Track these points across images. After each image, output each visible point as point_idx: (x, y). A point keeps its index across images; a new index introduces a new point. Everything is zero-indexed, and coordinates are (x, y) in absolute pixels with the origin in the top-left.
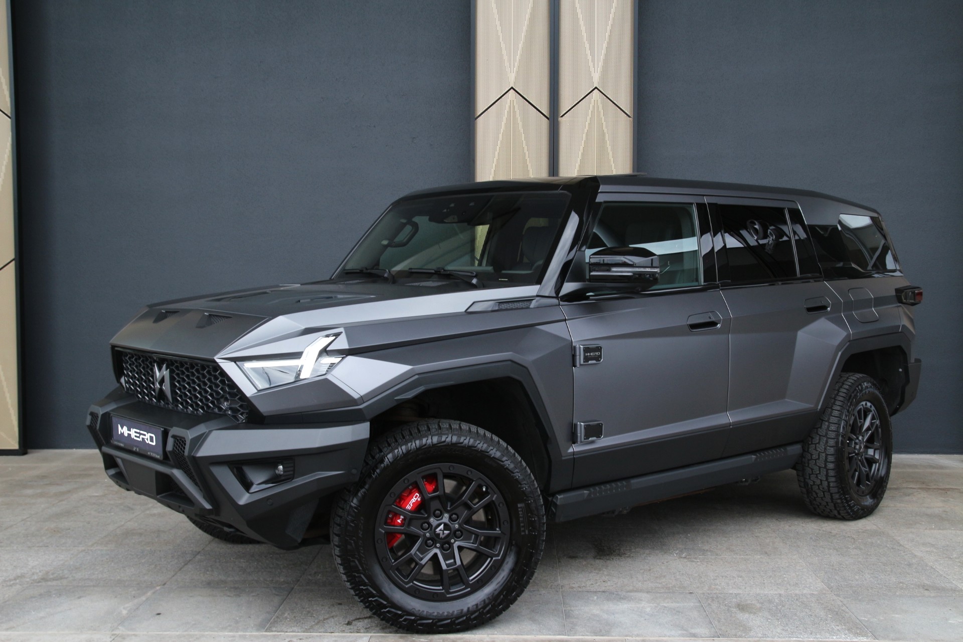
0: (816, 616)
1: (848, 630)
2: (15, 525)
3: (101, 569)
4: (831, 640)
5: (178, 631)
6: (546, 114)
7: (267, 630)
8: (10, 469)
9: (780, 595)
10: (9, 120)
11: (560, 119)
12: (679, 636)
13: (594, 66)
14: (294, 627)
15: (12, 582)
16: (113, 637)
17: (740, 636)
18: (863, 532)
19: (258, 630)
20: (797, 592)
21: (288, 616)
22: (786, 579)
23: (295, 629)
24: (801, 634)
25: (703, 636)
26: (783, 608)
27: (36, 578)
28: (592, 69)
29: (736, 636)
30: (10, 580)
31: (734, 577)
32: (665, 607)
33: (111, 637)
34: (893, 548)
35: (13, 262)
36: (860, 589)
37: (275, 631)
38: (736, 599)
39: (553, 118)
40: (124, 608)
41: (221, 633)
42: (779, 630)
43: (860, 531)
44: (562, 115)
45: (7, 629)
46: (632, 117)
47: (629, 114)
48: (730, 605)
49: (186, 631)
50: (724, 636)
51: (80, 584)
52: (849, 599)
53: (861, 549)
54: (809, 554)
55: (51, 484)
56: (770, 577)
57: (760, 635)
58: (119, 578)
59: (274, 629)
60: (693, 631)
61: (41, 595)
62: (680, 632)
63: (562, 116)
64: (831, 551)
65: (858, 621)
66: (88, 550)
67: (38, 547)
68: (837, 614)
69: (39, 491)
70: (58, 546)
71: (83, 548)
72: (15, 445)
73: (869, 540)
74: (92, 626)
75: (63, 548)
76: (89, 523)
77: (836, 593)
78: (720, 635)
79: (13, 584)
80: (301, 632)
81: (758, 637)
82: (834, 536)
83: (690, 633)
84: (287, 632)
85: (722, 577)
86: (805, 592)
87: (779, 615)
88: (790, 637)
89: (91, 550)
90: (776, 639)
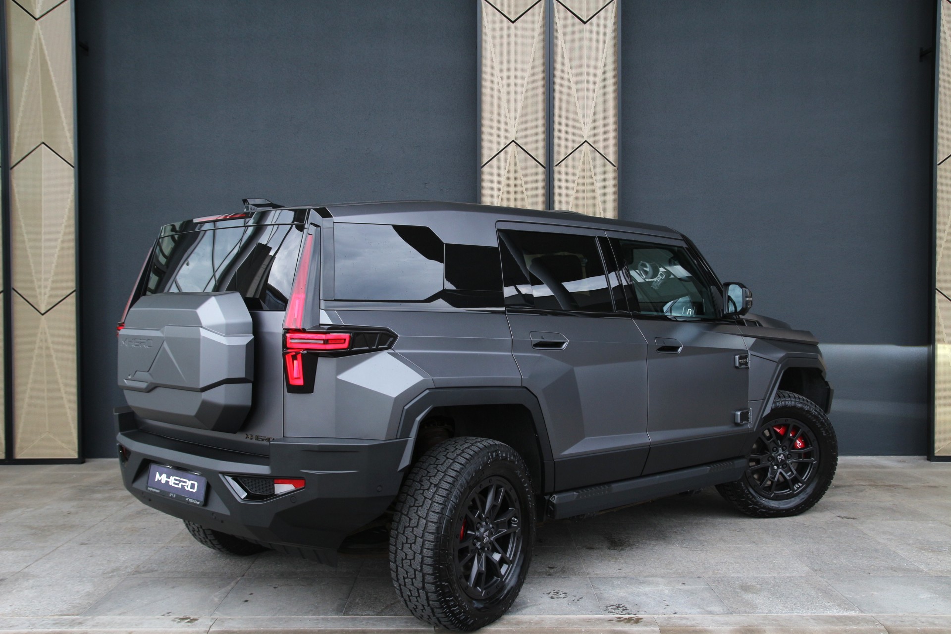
0: (808, 594)
1: (838, 606)
2: (96, 525)
3: (184, 563)
4: (826, 614)
5: (267, 616)
6: (542, 164)
7: (344, 613)
8: (74, 476)
9: (775, 578)
10: (73, 169)
11: (555, 168)
12: (698, 613)
13: (584, 123)
14: (367, 610)
15: (110, 575)
16: (214, 621)
17: (750, 613)
18: (831, 523)
19: (337, 614)
20: (788, 575)
21: (359, 602)
22: (776, 564)
23: (368, 612)
24: (800, 610)
25: (719, 613)
26: (779, 589)
27: (130, 571)
28: (582, 125)
29: (745, 612)
30: (109, 573)
31: (731, 563)
32: (680, 589)
33: (211, 621)
34: (859, 537)
36: (839, 571)
37: (352, 615)
38: (738, 581)
39: (549, 167)
40: (215, 596)
41: (306, 617)
42: (780, 607)
43: (828, 522)
44: (556, 164)
45: (120, 614)
46: (616, 165)
47: (614, 164)
48: (734, 587)
49: (274, 615)
50: (736, 613)
51: (170, 576)
52: (832, 580)
53: (832, 538)
54: (790, 543)
55: (114, 489)
56: (763, 562)
57: (766, 611)
58: (202, 570)
59: (351, 613)
60: (709, 609)
61: (139, 585)
62: (698, 610)
63: (556, 166)
64: (808, 539)
65: (844, 598)
66: (167, 546)
67: (123, 544)
68: (825, 592)
69: (107, 495)
70: (140, 543)
71: (163, 545)
72: (74, 455)
73: (838, 530)
74: (192, 612)
75: (145, 545)
76: (160, 523)
77: (820, 575)
78: (732, 611)
79: (112, 576)
80: (375, 615)
81: (764, 613)
82: (808, 527)
83: (707, 611)
84: (362, 615)
85: (722, 563)
86: (794, 574)
87: (777, 594)
88: (791, 613)
89: (170, 546)
90: (780, 614)
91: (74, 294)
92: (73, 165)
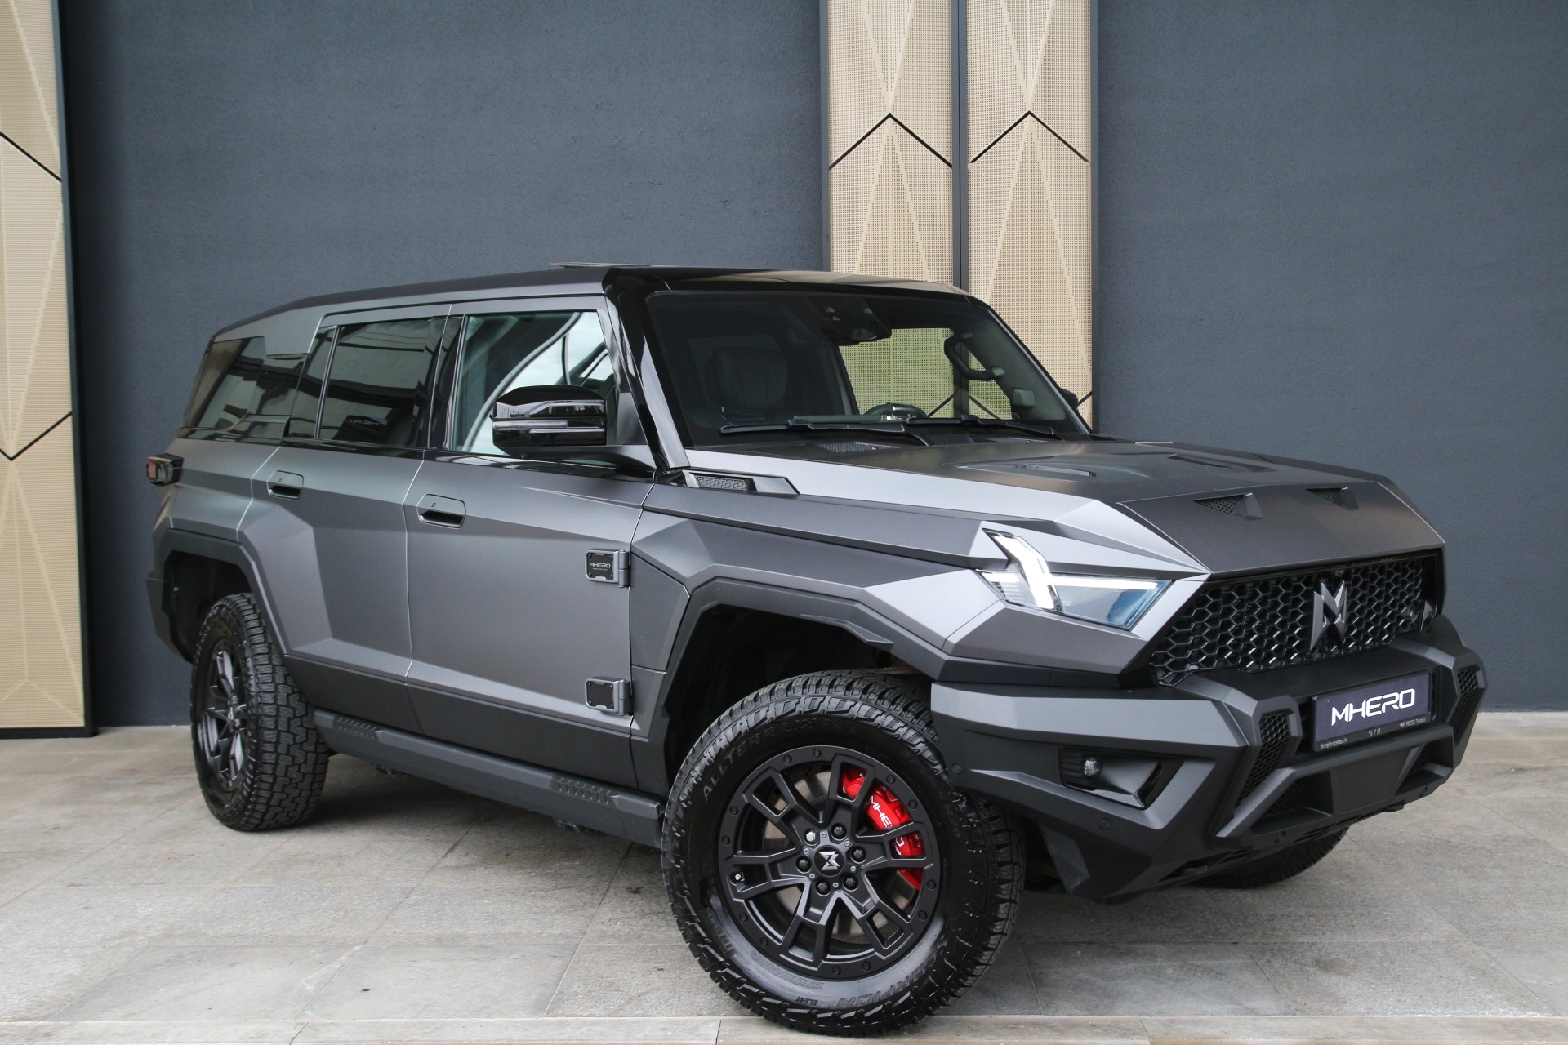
0: (1449, 978)
1: (1507, 1000)
2: (103, 849)
3: (258, 919)
4: (1482, 1016)
5: (402, 1018)
6: (946, 158)
7: (547, 1013)
8: (75, 759)
9: (1384, 945)
10: (59, 183)
11: (970, 166)
12: (1229, 1013)
13: (1025, 78)
14: (591, 1007)
15: (117, 942)
16: (300, 1028)
17: (1330, 1013)
18: (1503, 840)
19: (534, 1014)
20: (1410, 939)
21: (579, 991)
22: (1387, 918)
23: (594, 1010)
24: (1430, 1007)
25: (1268, 1012)
26: (1393, 966)
27: (154, 934)
28: (1022, 82)
29: (1321, 1011)
30: (114, 938)
31: (1301, 916)
32: (1196, 966)
33: (295, 1029)
34: (1557, 866)
35: (70, 418)
36: (1515, 932)
37: (563, 1015)
38: (1312, 951)
39: (959, 164)
40: (308, 981)
41: (474, 1020)
42: (1392, 1001)
43: (1498, 838)
44: (973, 158)
45: (125, 1017)
46: (1090, 160)
47: (1084, 155)
48: (1303, 962)
49: (415, 1017)
50: (1302, 1012)
51: (229, 944)
52: (1499, 950)
53: (1504, 868)
54: (1419, 877)
55: (146, 783)
56: (1362, 915)
57: (1362, 1010)
58: (289, 932)
59: (560, 1012)
60: (1249, 1005)
61: (168, 961)
62: (1229, 1007)
63: (973, 161)
64: (1455, 871)
65: (1520, 986)
66: (231, 888)
67: (147, 884)
68: (1484, 974)
69: (130, 794)
70: (179, 883)
71: (222, 885)
72: (80, 722)
73: (1516, 853)
74: (261, 1011)
75: (190, 886)
76: (223, 845)
77: (1476, 940)
78: (1296, 1010)
79: (119, 944)
80: (605, 1016)
81: (1359, 1014)
82: (1456, 847)
83: (1246, 1009)
84: (581, 1016)
85: (1283, 916)
86: (1423, 939)
87: (1388, 977)
88: (1411, 1013)
89: (235, 888)
90: (1389, 1016)
91: (70, 419)
92: (59, 175)
